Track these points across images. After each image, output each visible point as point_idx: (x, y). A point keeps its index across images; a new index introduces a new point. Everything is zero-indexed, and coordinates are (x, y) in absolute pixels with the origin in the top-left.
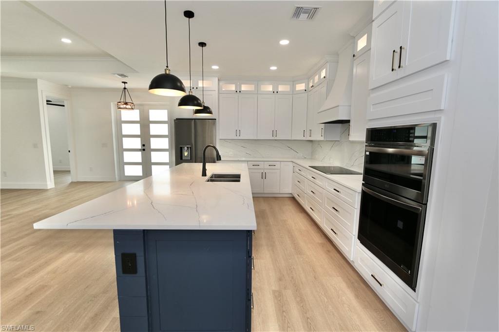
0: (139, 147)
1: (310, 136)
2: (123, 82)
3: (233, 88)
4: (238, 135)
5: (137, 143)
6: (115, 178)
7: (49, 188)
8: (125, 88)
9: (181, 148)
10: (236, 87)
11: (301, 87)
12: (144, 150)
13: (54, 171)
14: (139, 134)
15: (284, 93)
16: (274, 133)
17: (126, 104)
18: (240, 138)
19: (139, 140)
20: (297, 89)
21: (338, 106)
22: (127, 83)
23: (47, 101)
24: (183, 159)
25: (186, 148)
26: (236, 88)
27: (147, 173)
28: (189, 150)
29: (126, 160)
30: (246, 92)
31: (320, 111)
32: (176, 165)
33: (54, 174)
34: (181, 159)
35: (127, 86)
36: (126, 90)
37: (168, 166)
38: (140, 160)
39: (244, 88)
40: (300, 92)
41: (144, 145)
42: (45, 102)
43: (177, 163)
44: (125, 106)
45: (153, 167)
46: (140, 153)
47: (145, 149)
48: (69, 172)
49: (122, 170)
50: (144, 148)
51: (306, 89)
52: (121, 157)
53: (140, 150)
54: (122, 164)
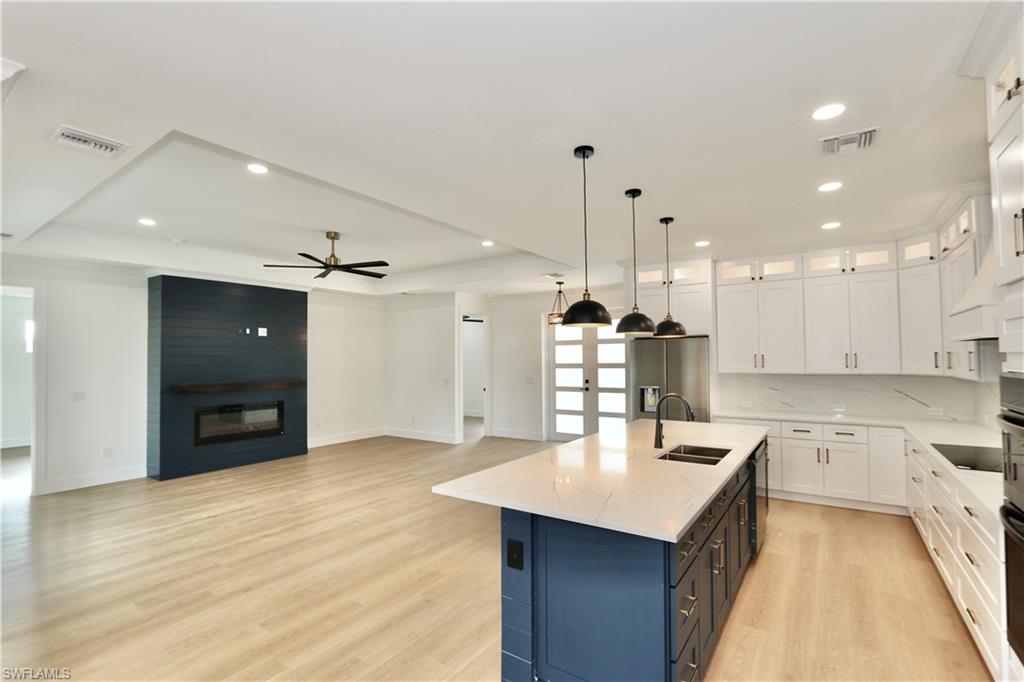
0: (580, 384)
1: (949, 368)
2: (557, 283)
3: (745, 271)
4: (759, 364)
5: (576, 378)
6: (542, 435)
7: (457, 443)
8: (560, 292)
9: (643, 390)
10: (752, 270)
11: (920, 250)
12: (587, 389)
13: (465, 417)
14: (581, 362)
15: (871, 270)
16: (851, 359)
17: (561, 316)
18: (763, 371)
19: (580, 371)
20: (907, 258)
21: (980, 306)
23: (464, 317)
24: (646, 409)
25: (650, 390)
26: (751, 272)
27: (591, 428)
28: (657, 394)
29: (559, 406)
30: (775, 278)
31: (954, 312)
32: (634, 419)
33: (465, 421)
34: (642, 409)
36: (561, 294)
37: (624, 420)
38: (580, 408)
39: (769, 269)
40: (916, 264)
41: (587, 381)
42: (462, 319)
43: (637, 417)
44: (559, 319)
45: (601, 420)
46: (580, 395)
47: (590, 387)
48: (482, 418)
49: (552, 423)
50: (587, 385)
51: (935, 255)
52: (552, 400)
53: (581, 389)
54: (553, 412)
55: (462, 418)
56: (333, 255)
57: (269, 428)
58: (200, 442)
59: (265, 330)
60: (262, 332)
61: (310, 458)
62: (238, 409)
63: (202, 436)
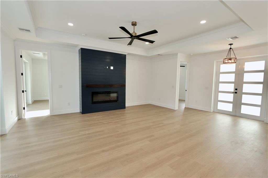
0: (232, 90)
2: (229, 44)
5: (231, 88)
6: (211, 110)
7: (176, 109)
8: (231, 48)
12: (236, 93)
14: (234, 81)
17: (230, 59)
19: (233, 85)
22: (232, 44)
29: (220, 99)
35: (232, 47)
36: (231, 49)
38: (232, 100)
41: (236, 89)
44: (229, 61)
45: (243, 106)
46: (232, 95)
48: (185, 101)
49: (216, 105)
50: (236, 91)
52: (217, 96)
53: (233, 93)
54: (217, 101)
55: (178, 100)
56: (134, 32)
57: (114, 99)
58: (93, 103)
59: (113, 67)
60: (112, 68)
61: (126, 111)
62: (109, 93)
63: (94, 101)
